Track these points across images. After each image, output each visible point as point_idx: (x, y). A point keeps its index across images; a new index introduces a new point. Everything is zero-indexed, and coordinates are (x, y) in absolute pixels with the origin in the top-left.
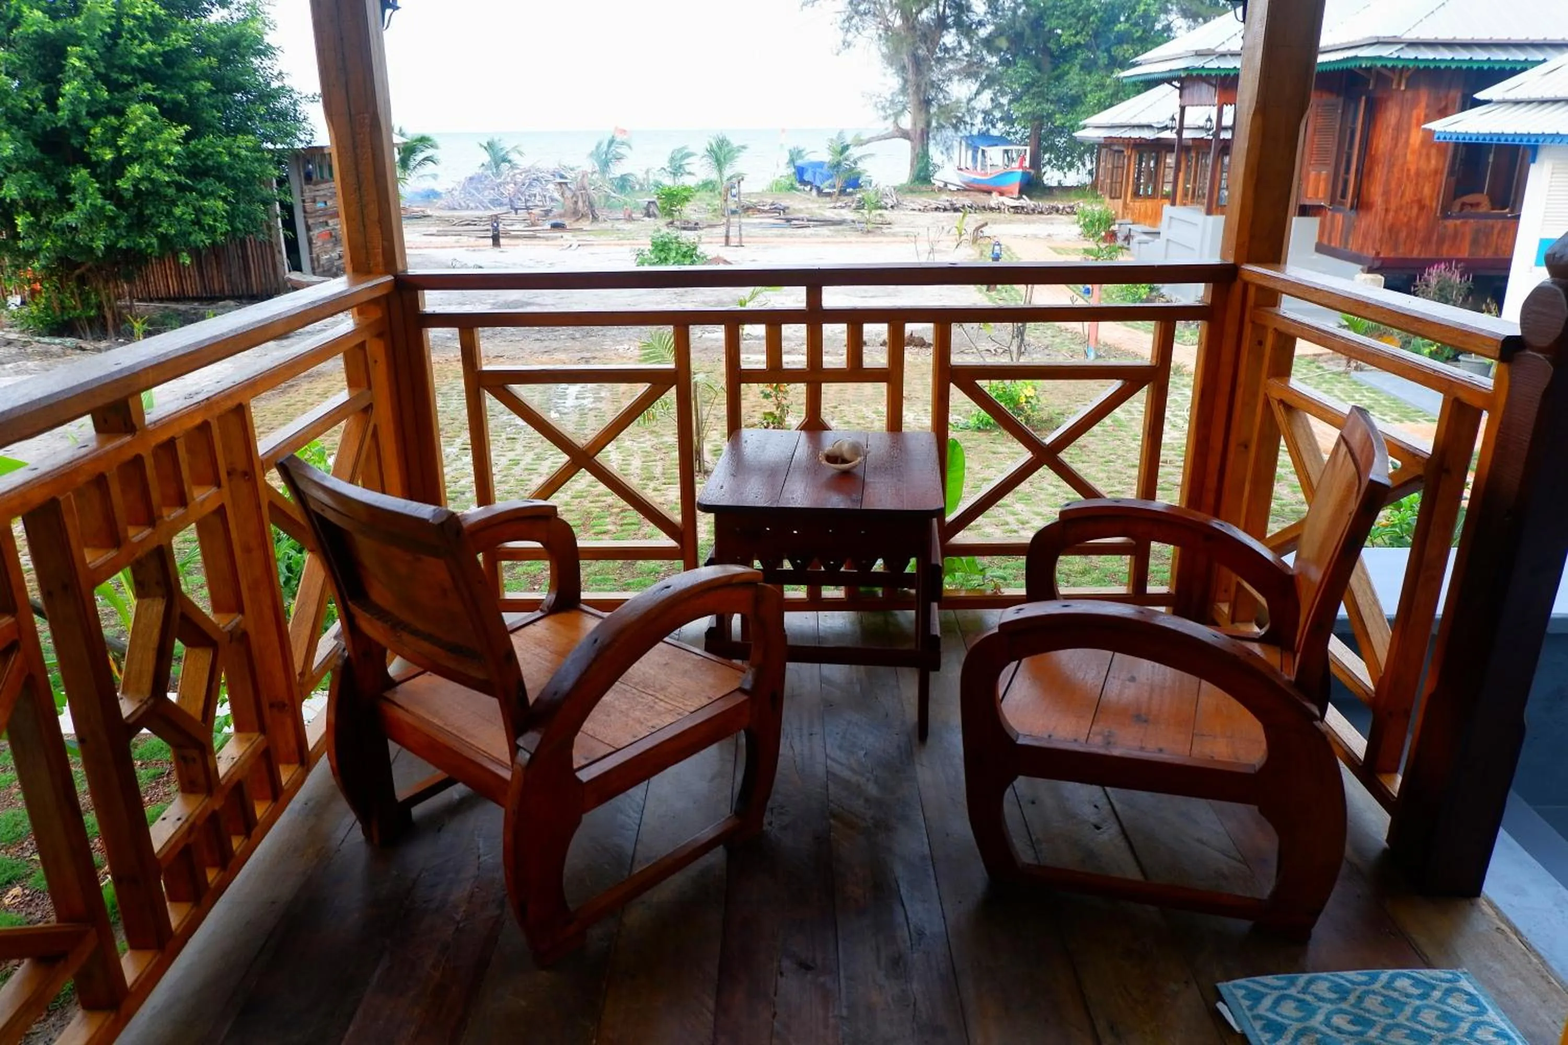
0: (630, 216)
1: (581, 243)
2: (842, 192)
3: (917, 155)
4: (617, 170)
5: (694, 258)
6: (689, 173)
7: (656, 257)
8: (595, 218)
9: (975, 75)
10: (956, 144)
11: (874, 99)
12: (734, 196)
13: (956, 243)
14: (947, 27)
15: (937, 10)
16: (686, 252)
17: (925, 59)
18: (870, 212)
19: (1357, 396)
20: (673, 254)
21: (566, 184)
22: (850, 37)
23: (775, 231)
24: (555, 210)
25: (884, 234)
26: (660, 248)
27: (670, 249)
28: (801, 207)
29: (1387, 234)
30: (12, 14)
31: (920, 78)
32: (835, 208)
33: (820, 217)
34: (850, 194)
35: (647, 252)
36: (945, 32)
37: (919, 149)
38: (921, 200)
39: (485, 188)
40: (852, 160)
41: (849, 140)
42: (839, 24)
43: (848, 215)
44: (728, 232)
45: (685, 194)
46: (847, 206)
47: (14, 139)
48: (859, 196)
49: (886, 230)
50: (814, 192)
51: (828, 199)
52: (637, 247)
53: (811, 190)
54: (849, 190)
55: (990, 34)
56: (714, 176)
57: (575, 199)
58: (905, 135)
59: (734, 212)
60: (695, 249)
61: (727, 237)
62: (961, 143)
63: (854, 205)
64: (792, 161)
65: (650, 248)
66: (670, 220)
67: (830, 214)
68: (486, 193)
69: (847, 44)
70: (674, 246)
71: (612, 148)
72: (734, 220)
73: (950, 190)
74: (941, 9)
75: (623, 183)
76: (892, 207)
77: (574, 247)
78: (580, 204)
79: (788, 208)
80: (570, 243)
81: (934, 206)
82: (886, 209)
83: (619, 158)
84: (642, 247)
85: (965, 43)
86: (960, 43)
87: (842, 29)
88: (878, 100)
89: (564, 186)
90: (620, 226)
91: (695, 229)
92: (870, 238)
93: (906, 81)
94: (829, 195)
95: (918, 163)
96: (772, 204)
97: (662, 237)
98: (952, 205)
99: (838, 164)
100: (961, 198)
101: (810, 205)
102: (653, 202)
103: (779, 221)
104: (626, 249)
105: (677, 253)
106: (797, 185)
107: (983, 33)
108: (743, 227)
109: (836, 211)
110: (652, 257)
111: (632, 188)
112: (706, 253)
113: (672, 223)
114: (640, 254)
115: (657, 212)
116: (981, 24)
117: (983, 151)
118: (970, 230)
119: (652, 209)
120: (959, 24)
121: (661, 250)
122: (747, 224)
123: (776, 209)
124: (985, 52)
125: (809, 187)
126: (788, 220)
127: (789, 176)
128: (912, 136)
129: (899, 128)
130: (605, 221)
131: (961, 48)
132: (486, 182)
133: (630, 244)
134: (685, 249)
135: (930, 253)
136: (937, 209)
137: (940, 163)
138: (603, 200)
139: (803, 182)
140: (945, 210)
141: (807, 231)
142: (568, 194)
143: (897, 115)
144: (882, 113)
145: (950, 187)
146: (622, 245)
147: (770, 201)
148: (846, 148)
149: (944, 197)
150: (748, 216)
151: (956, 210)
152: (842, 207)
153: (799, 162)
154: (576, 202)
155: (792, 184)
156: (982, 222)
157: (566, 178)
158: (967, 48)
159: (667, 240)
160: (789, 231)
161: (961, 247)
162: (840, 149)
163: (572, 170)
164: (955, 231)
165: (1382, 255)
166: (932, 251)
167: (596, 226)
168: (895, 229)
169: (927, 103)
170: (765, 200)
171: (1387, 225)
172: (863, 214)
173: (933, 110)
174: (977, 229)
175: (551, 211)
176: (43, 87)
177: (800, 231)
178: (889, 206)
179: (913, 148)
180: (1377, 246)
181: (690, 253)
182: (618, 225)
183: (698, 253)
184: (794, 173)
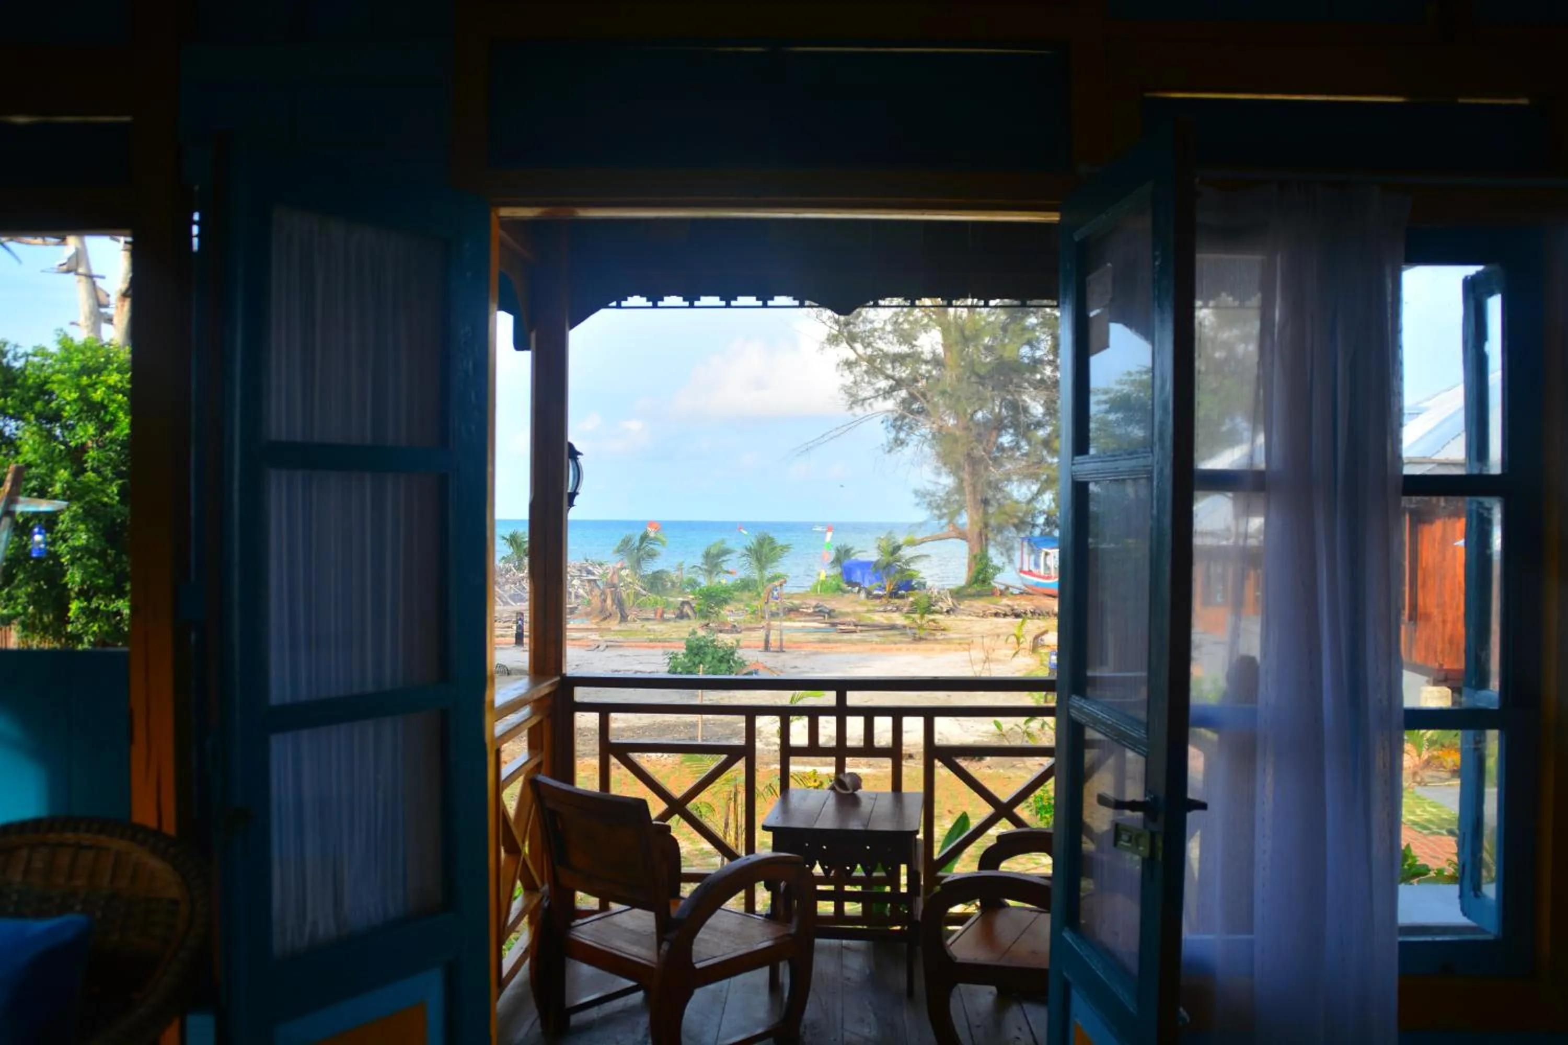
0: (662, 616)
1: (609, 644)
2: (894, 594)
3: (975, 557)
4: (649, 568)
5: (731, 663)
6: (728, 572)
7: (689, 661)
8: (624, 618)
9: (1034, 477)
10: (1017, 545)
11: (928, 499)
12: (777, 599)
13: (1014, 652)
14: (1005, 427)
15: (993, 409)
16: (722, 657)
17: (982, 459)
18: (922, 617)
19: (1418, 812)
20: (709, 658)
21: (595, 581)
22: (902, 435)
23: (819, 636)
24: (580, 607)
25: (936, 641)
26: (695, 651)
27: (705, 653)
28: (849, 610)
29: (1447, 646)
30: (108, 418)
31: (976, 478)
32: (885, 612)
33: (869, 622)
34: (902, 597)
35: (680, 656)
36: (1003, 432)
37: (977, 551)
38: (979, 604)
39: (507, 581)
40: (904, 561)
41: (901, 540)
42: (891, 420)
43: (898, 619)
44: (767, 636)
45: (723, 595)
46: (898, 609)
47: (88, 531)
48: (911, 599)
49: (939, 635)
50: (863, 595)
51: (878, 601)
52: (671, 650)
53: (859, 592)
54: (902, 592)
55: (1049, 435)
56: (756, 576)
57: (603, 597)
58: (962, 536)
59: (774, 615)
60: (732, 654)
61: (767, 642)
62: (1022, 544)
63: (906, 609)
64: (837, 561)
65: (684, 651)
66: (707, 622)
67: (879, 618)
68: (507, 587)
69: (901, 443)
70: (711, 650)
71: (645, 544)
72: (775, 623)
73: (1012, 594)
74: (997, 410)
75: (656, 582)
76: (948, 612)
77: (601, 648)
78: (609, 602)
79: (833, 611)
80: (597, 644)
81: (994, 611)
82: (941, 613)
83: (652, 555)
84: (676, 651)
85: (1023, 443)
86: (1017, 443)
87: (894, 427)
88: (933, 499)
89: (592, 583)
90: (650, 627)
91: (732, 632)
92: (922, 646)
93: (961, 480)
94: (879, 597)
95: (976, 564)
96: (816, 607)
97: (697, 640)
98: (1013, 610)
99: (888, 565)
100: (1023, 603)
101: (859, 609)
102: (687, 603)
103: (823, 625)
104: (660, 651)
105: (713, 658)
106: (844, 586)
107: (1041, 433)
108: (784, 632)
109: (885, 615)
110: (686, 660)
111: (664, 586)
112: (745, 659)
113: (707, 625)
114: (674, 657)
115: (690, 613)
116: (1039, 425)
117: (1047, 554)
118: (1030, 638)
119: (687, 609)
120: (1016, 425)
121: (697, 654)
122: (789, 629)
123: (819, 612)
124: (1045, 453)
125: (857, 588)
126: (834, 625)
127: (835, 577)
128: (970, 537)
129: (955, 528)
130: (635, 621)
131: (1019, 449)
132: (508, 576)
133: (663, 647)
134: (721, 653)
135: (985, 662)
136: (996, 615)
137: (1000, 565)
138: (632, 597)
139: (852, 584)
140: (1005, 615)
141: (855, 636)
142: (597, 592)
143: (953, 515)
144: (936, 512)
145: (1011, 590)
146: (653, 647)
147: (814, 603)
148: (898, 548)
149: (1005, 601)
150: (790, 620)
151: (1017, 616)
152: (892, 611)
153: (846, 562)
154: (605, 601)
155: (838, 586)
156: (1044, 629)
157: (593, 574)
158: (1026, 448)
159: (702, 643)
160: (834, 636)
161: (1019, 655)
162: (890, 549)
163: (601, 565)
164: (1013, 639)
165: (1445, 667)
166: (987, 660)
167: (623, 627)
168: (951, 635)
169: (986, 502)
170: (808, 601)
171: (1447, 637)
172: (914, 620)
173: (991, 510)
174: (1036, 638)
175: (576, 608)
176: (120, 482)
177: (846, 637)
178: (945, 610)
179: (971, 549)
180: (1440, 658)
181: (727, 657)
182: (649, 625)
183: (736, 659)
184: (841, 574)
